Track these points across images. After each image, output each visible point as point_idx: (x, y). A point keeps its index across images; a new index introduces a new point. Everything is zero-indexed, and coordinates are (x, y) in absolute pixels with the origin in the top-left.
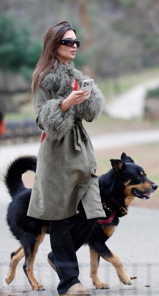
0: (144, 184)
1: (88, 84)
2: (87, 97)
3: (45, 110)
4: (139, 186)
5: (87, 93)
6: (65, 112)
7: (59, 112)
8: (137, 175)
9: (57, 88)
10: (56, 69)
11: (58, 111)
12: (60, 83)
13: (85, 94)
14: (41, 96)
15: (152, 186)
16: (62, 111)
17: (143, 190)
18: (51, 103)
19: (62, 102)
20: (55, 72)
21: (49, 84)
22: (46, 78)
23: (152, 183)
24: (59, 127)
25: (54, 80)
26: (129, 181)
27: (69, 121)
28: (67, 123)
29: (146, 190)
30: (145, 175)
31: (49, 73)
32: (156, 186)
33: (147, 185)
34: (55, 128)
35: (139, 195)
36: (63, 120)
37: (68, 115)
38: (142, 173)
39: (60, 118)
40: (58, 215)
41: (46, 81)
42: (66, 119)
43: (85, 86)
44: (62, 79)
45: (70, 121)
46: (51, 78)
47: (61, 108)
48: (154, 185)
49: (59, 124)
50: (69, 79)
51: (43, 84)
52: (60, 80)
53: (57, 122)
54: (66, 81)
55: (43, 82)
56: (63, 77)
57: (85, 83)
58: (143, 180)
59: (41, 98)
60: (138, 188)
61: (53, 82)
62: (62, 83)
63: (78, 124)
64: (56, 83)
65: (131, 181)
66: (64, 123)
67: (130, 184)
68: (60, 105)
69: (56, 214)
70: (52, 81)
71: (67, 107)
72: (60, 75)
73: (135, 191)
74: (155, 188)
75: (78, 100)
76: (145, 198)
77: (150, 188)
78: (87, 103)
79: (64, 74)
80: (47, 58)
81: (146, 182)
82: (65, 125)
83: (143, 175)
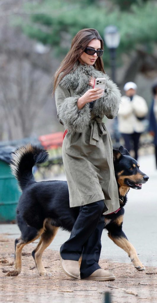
0: (136, 175)
1: (100, 82)
2: (100, 95)
3: (63, 107)
4: (132, 177)
5: (100, 91)
6: (80, 109)
7: (76, 109)
8: (130, 167)
9: (75, 87)
10: (75, 70)
11: (74, 108)
12: (78, 82)
13: (98, 92)
14: (60, 94)
15: (143, 177)
16: (78, 108)
17: (134, 181)
18: (68, 101)
19: (78, 100)
20: (74, 72)
21: (67, 84)
22: (65, 78)
23: (144, 175)
24: (75, 122)
25: (72, 79)
26: (122, 172)
27: (84, 117)
28: (83, 119)
29: (138, 181)
30: (138, 167)
31: (68, 73)
32: (147, 177)
33: (139, 176)
34: (71, 123)
35: (131, 185)
36: (78, 116)
37: (84, 111)
38: (134, 165)
39: (76, 114)
40: (92, 197)
41: (65, 80)
42: (81, 115)
43: (98, 84)
44: (79, 78)
45: (86, 117)
46: (69, 78)
47: (77, 105)
48: (145, 177)
49: (75, 119)
50: (86, 78)
51: (62, 83)
52: (78, 80)
53: (73, 118)
54: (84, 80)
55: (62, 81)
56: (80, 76)
57: (98, 81)
58: (135, 171)
59: (61, 96)
60: (131, 179)
61: (71, 82)
62: (80, 82)
63: (96, 120)
64: (74, 83)
65: (124, 171)
66: (80, 118)
67: (123, 174)
68: (76, 103)
69: (90, 198)
70: (70, 80)
71: (82, 104)
72: (78, 75)
73: (127, 181)
74: (146, 179)
75: (92, 97)
76: (136, 188)
77: (141, 179)
78: (102, 100)
79: (81, 74)
80: (70, 60)
81: (138, 174)
82: (81, 120)
83: (136, 167)
